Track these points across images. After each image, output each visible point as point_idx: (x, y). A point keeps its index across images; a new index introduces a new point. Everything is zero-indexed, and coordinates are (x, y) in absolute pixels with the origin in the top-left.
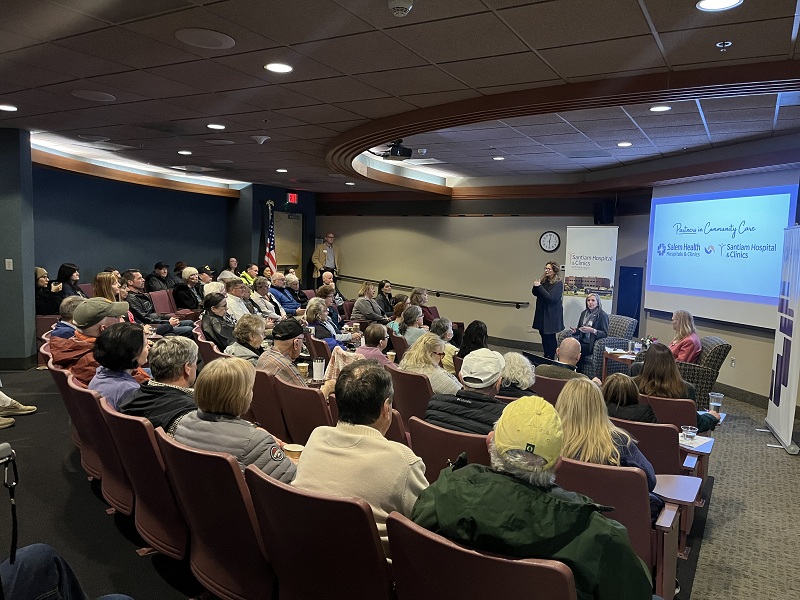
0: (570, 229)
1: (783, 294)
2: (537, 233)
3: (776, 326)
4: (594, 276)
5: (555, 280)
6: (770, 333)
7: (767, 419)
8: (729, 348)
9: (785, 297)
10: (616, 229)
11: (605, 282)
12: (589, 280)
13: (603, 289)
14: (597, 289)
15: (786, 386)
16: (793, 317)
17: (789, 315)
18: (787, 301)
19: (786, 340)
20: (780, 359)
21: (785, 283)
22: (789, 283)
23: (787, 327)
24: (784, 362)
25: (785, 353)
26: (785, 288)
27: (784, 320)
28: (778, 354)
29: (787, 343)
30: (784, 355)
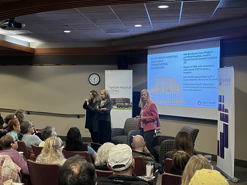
1: (220, 102)
3: (218, 118)
4: (121, 97)
7: (217, 166)
8: (198, 131)
9: (222, 103)
11: (127, 100)
13: (126, 104)
14: (123, 104)
15: (227, 148)
16: (228, 113)
17: (225, 112)
18: (223, 105)
19: (224, 125)
20: (222, 134)
21: (221, 96)
22: (223, 96)
23: (225, 118)
24: (225, 136)
25: (224, 131)
26: (221, 99)
27: (222, 115)
28: (220, 132)
29: (225, 126)
30: (224, 132)
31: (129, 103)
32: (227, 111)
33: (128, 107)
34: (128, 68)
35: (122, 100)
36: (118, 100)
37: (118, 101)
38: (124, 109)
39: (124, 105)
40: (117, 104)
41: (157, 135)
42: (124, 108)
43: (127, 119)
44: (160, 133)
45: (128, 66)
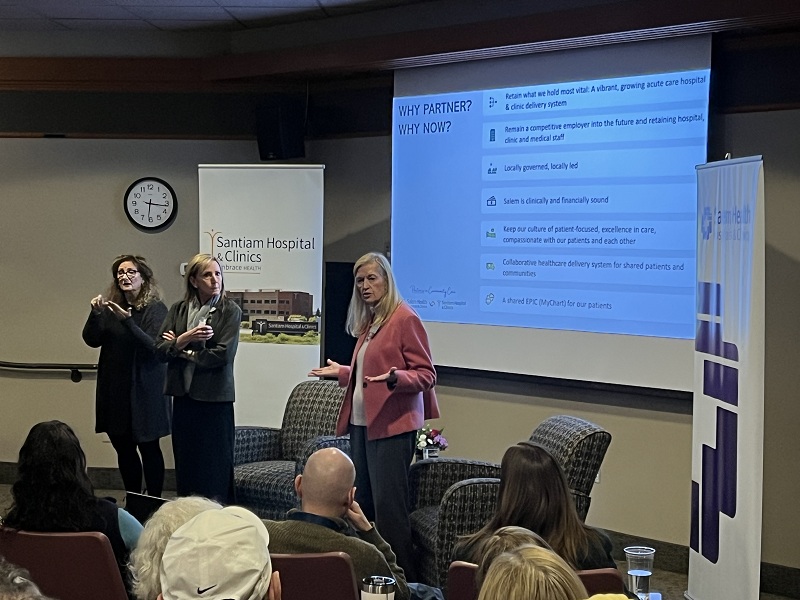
0: (205, 171)
1: (706, 311)
2: (115, 182)
3: (695, 385)
7: (688, 595)
8: (606, 439)
9: (712, 318)
10: (318, 170)
11: (300, 302)
12: (263, 298)
13: (296, 318)
14: (281, 319)
15: (732, 513)
16: (737, 360)
17: (726, 357)
18: (718, 325)
19: (721, 413)
20: (710, 455)
21: (707, 286)
22: (718, 286)
23: (722, 384)
24: (721, 461)
25: (721, 442)
26: (709, 297)
27: (712, 369)
28: (704, 446)
29: (725, 420)
30: (721, 446)
31: (309, 314)
32: (731, 352)
33: (302, 332)
34: (303, 155)
35: (274, 302)
36: (260, 302)
37: (256, 307)
38: (283, 340)
39: (285, 322)
40: (253, 318)
41: (426, 455)
42: (282, 335)
43: (299, 388)
44: (443, 448)
45: (307, 145)
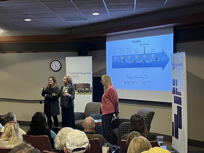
1: (174, 85)
3: (172, 101)
4: (82, 83)
5: (54, 86)
6: (169, 105)
7: (172, 146)
8: (153, 113)
9: (175, 87)
10: (91, 58)
12: (79, 85)
13: (87, 89)
14: (84, 89)
15: (181, 128)
18: (177, 88)
19: (178, 107)
20: (176, 116)
21: (174, 80)
22: (177, 80)
23: (178, 101)
25: (178, 113)
27: (176, 98)
28: (175, 114)
32: (180, 94)
34: (88, 55)
35: (82, 86)
38: (84, 94)
40: (78, 89)
41: (115, 118)
43: (88, 104)
45: (88, 52)
